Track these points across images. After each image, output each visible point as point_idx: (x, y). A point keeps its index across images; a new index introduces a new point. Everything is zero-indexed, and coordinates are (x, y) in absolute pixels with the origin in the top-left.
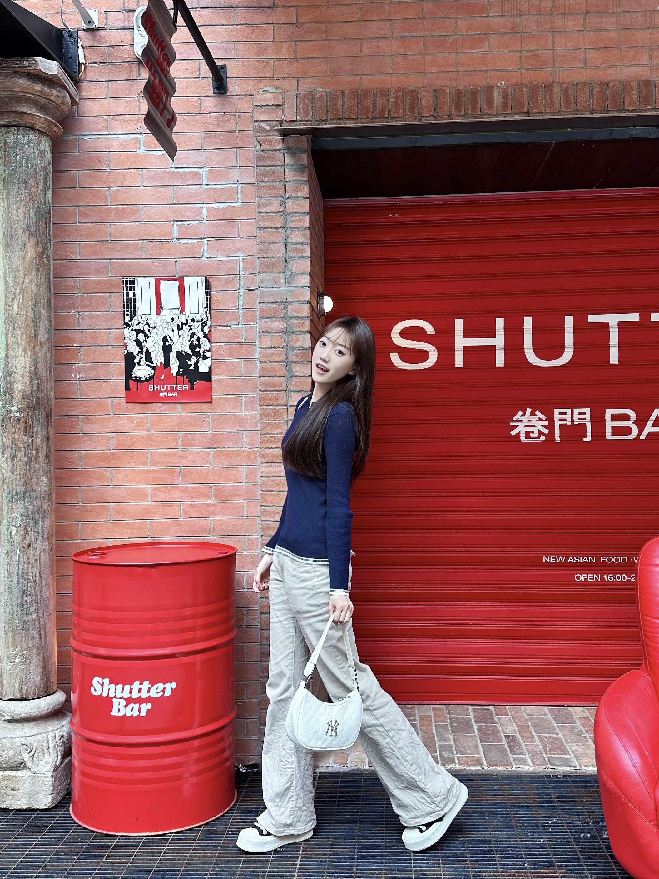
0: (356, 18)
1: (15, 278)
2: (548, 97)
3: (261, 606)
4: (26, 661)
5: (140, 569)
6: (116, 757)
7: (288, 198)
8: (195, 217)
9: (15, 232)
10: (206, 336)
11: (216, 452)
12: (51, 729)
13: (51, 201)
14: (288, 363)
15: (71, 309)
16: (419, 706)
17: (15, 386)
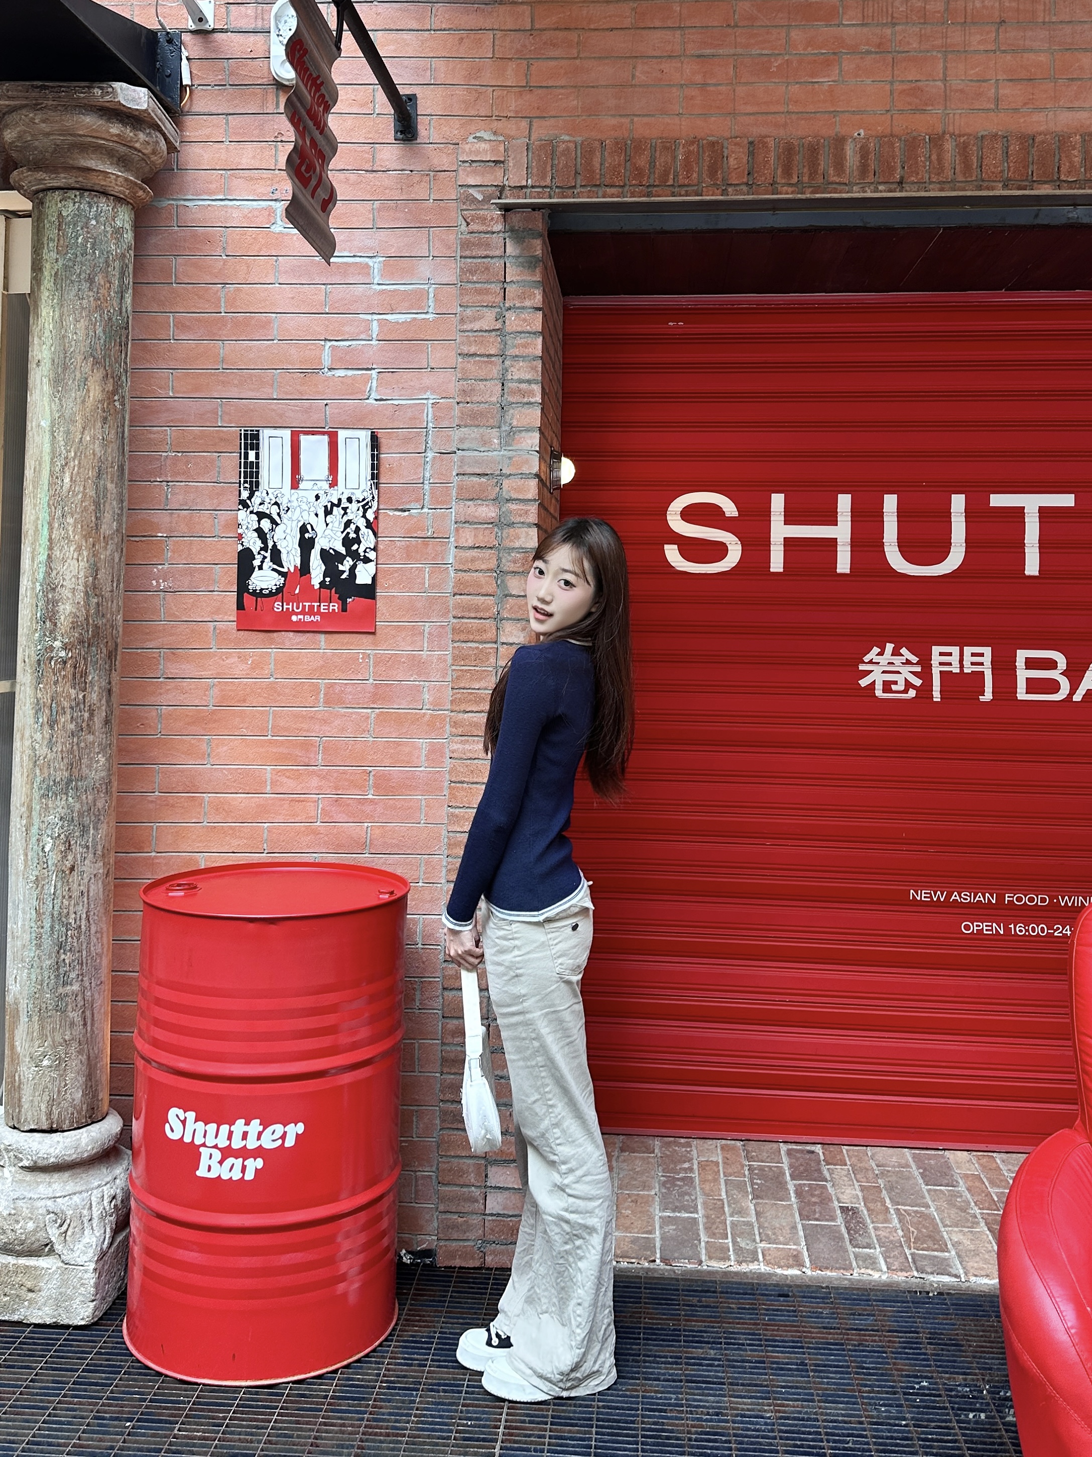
0: (627, 23)
1: (68, 433)
2: (934, 157)
3: (444, 977)
4: (60, 1064)
5: (251, 925)
6: (203, 1248)
7: (509, 309)
8: (358, 334)
9: (71, 359)
10: (369, 525)
11: (378, 715)
12: (96, 1184)
13: (129, 309)
14: (500, 573)
15: (156, 476)
16: (699, 1141)
17: (61, 607)
